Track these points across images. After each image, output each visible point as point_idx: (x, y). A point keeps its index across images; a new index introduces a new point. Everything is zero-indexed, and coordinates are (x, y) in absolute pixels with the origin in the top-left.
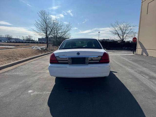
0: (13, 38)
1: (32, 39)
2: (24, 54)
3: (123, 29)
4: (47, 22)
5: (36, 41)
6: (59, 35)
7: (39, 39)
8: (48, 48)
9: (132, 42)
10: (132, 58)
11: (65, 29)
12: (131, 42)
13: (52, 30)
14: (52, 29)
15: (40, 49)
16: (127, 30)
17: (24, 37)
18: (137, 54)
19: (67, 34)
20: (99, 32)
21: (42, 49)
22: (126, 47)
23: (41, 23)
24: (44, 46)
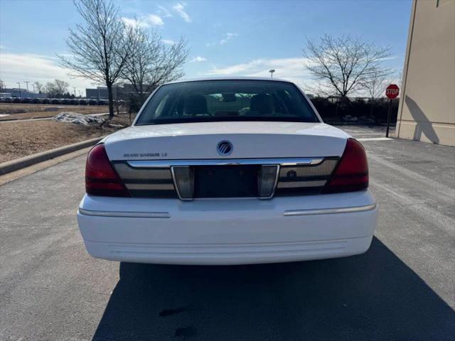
0: (7, 87)
1: (66, 93)
2: (24, 139)
3: (345, 60)
4: (107, 33)
5: (80, 97)
6: (149, 78)
7: (88, 91)
8: (114, 118)
9: (369, 101)
10: (389, 152)
11: (168, 57)
12: (367, 100)
13: (124, 60)
14: (124, 57)
15: (86, 123)
16: (356, 65)
17: (40, 83)
18: (398, 138)
19: (173, 74)
20: (272, 71)
21: (91, 121)
22: (353, 116)
23: (87, 37)
24: (100, 114)
